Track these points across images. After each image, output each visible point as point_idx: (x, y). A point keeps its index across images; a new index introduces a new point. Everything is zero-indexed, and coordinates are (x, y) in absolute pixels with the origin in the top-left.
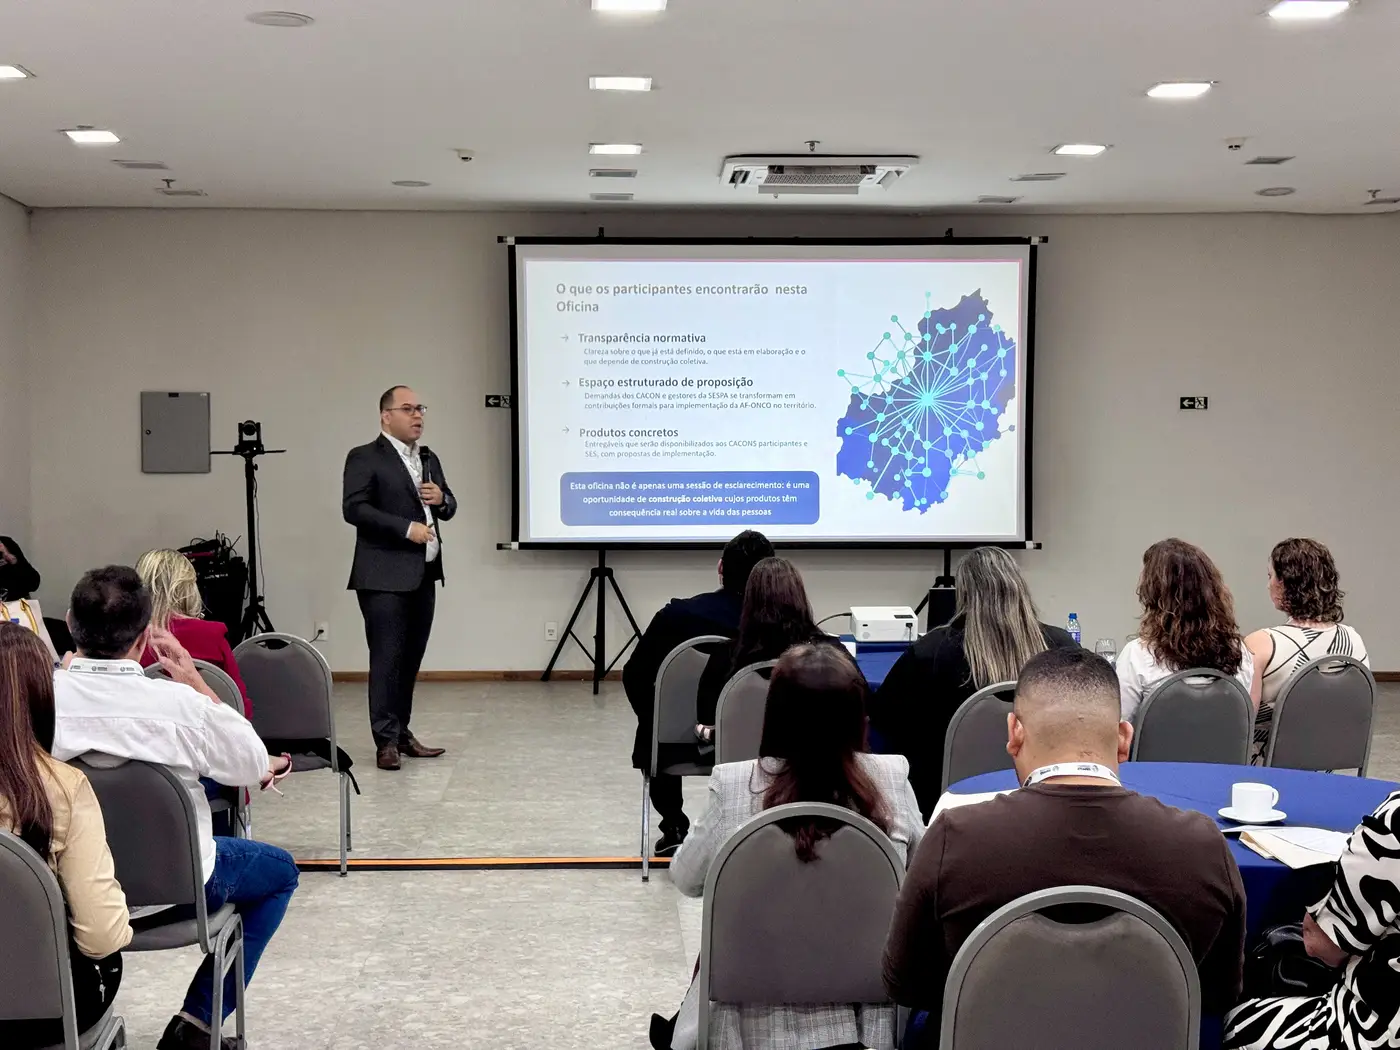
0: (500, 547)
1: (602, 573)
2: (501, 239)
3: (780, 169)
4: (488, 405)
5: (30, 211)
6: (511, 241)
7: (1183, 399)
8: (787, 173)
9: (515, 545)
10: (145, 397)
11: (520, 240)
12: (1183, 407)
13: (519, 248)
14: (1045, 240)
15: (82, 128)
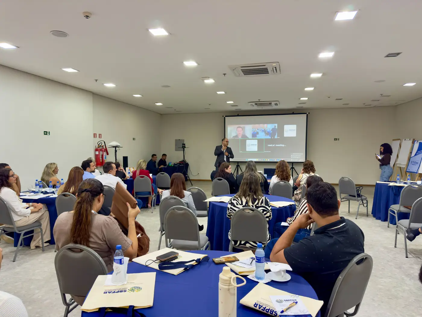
1: (238, 166)
2: (223, 116)
5: (161, 114)
7: (335, 139)
8: (258, 105)
10: (176, 140)
11: (226, 116)
12: (335, 140)
13: (226, 117)
14: (309, 113)
15: (157, 103)
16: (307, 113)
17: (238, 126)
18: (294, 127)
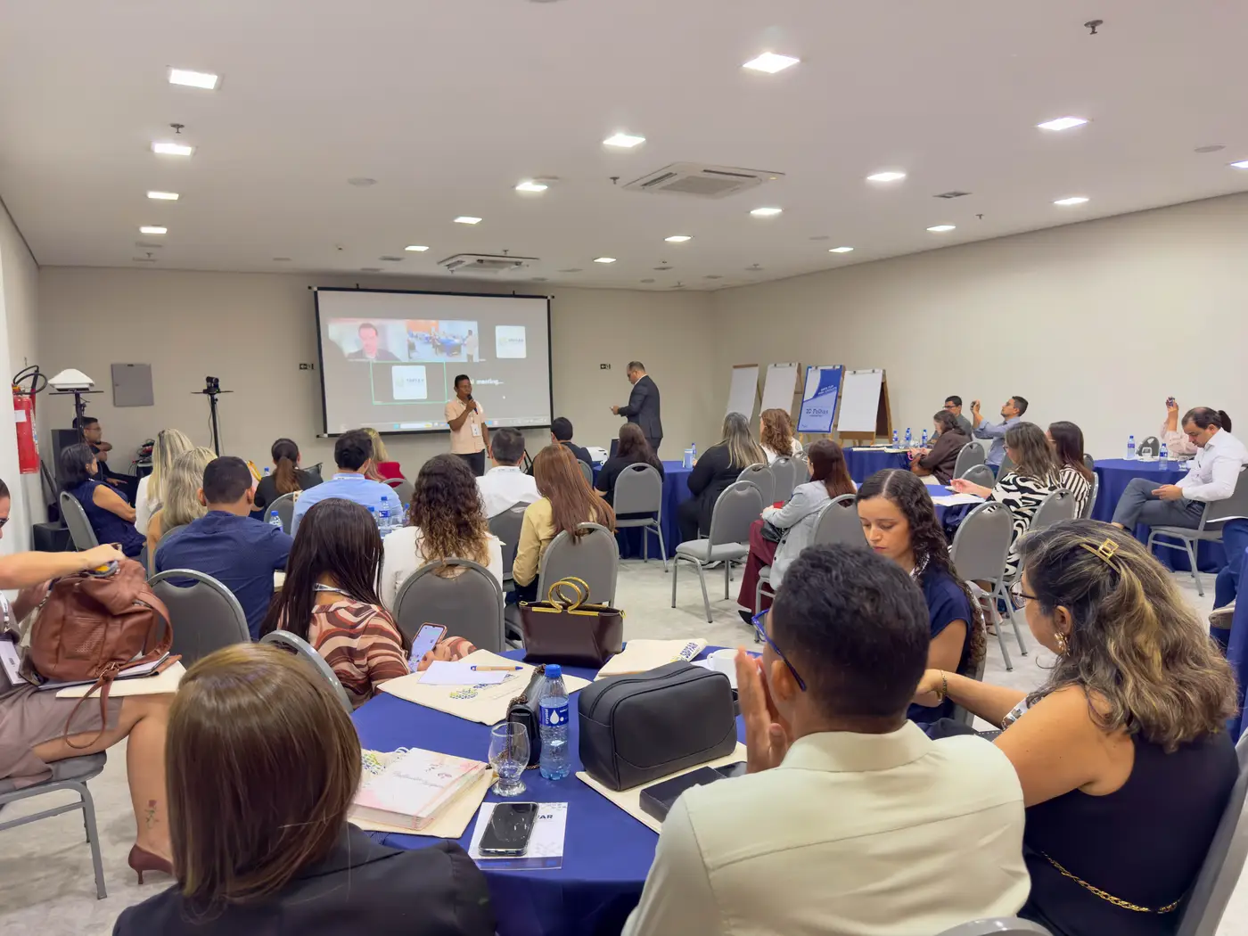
0: (318, 436)
2: (310, 288)
3: (481, 261)
4: (301, 368)
5: (39, 267)
6: (315, 289)
7: (601, 365)
8: (484, 263)
9: (326, 435)
10: (114, 366)
11: (320, 289)
12: (601, 368)
13: (320, 292)
14: (553, 297)
16: (549, 298)
17: (361, 322)
18: (519, 332)
